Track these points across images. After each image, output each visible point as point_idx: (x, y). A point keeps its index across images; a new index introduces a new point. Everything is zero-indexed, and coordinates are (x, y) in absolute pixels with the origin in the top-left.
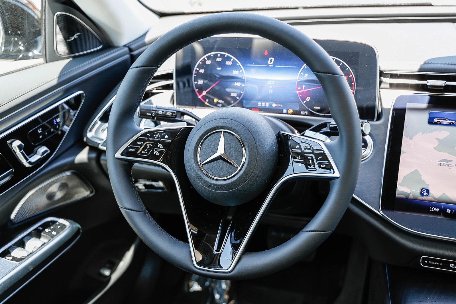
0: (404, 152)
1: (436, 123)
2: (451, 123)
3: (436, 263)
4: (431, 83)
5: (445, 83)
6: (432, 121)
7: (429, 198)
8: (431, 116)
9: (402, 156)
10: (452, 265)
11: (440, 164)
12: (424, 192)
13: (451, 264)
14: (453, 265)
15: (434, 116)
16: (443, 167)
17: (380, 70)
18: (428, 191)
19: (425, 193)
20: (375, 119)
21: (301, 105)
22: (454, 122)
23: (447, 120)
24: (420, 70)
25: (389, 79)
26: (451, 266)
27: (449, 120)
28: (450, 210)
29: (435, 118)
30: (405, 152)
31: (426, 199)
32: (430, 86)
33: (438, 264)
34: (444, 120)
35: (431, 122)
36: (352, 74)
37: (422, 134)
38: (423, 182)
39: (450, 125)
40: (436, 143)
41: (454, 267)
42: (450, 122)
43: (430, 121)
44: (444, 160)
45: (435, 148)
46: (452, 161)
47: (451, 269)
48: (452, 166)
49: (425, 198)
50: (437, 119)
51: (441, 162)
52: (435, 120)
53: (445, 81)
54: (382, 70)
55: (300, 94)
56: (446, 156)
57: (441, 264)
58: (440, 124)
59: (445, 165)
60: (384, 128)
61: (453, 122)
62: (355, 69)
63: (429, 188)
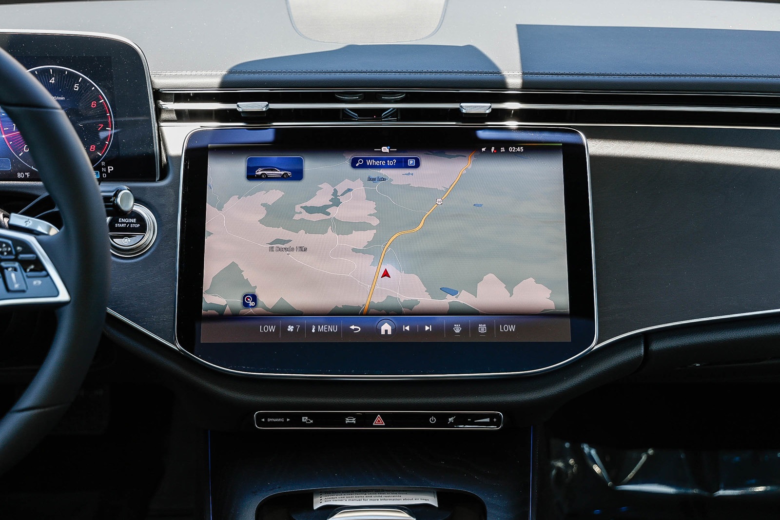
0: (210, 234)
1: (259, 178)
2: (284, 174)
3: (279, 420)
4: (244, 106)
5: (267, 105)
6: (253, 174)
7: (258, 309)
8: (251, 166)
9: (207, 240)
10: (305, 419)
11: (271, 249)
12: (249, 300)
13: (303, 418)
14: (307, 418)
15: (255, 165)
16: (275, 254)
17: (153, 89)
18: (254, 298)
19: (250, 302)
20: (157, 179)
21: (14, 162)
22: (289, 174)
23: (277, 171)
24: (223, 85)
25: (173, 103)
26: (303, 421)
27: (281, 170)
28: (293, 327)
29: (257, 168)
30: (212, 234)
31: (253, 313)
32: (244, 112)
33: (282, 420)
34: (272, 170)
35: (251, 176)
36: (104, 99)
37: (239, 198)
38: (246, 283)
39: (283, 178)
40: (263, 213)
41: (308, 421)
42: (282, 173)
43: (249, 174)
44: (277, 241)
45: (261, 221)
46: (291, 241)
47: (305, 424)
48: (292, 250)
49: (251, 310)
50: (260, 169)
51: (272, 246)
52: (258, 172)
53: (267, 103)
54: (157, 87)
55: (9, 139)
56: (280, 233)
57: (288, 420)
58: (267, 178)
59: (280, 250)
60: (173, 193)
61: (287, 173)
62: (109, 89)
63: (258, 293)
